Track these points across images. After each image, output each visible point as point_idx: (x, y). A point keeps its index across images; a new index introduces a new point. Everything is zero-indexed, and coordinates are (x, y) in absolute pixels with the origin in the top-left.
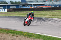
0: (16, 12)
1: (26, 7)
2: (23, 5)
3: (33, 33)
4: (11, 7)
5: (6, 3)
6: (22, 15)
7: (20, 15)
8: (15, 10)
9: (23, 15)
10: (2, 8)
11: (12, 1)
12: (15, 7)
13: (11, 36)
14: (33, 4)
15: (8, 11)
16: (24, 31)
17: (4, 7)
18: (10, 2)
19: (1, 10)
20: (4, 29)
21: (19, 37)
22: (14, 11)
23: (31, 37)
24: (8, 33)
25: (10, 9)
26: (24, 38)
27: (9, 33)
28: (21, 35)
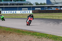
0: (41, 14)
1: (51, 8)
2: (48, 7)
3: (58, 36)
4: (36, 9)
7: (45, 17)
8: (40, 12)
9: (48, 17)
10: (27, 10)
11: (37, 3)
12: (40, 9)
13: (36, 38)
14: (59, 6)
16: (49, 34)
17: (29, 8)
18: (35, 3)
19: (26, 12)
20: (29, 31)
21: (44, 39)
23: (57, 39)
24: (33, 36)
25: (34, 10)
26: (49, 40)
27: (34, 36)
28: (46, 37)
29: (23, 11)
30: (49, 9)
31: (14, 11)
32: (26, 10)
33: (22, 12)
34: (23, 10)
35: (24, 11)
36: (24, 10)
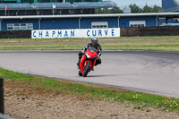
0: (147, 37)
1: (177, 22)
2: (168, 17)
4: (131, 23)
5: (116, 10)
6: (163, 48)
7: (157, 46)
8: (142, 32)
9: (166, 46)
10: (105, 26)
11: (135, 5)
12: (143, 23)
13: (130, 109)
15: (122, 35)
16: (169, 96)
17: (112, 22)
18: (131, 6)
19: (103, 33)
20: (111, 87)
21: (155, 112)
22: (141, 35)
24: (122, 102)
25: (127, 28)
26: (168, 115)
27: (125, 102)
28: (160, 106)
29: (94, 29)
30: (169, 24)
31: (69, 31)
32: (102, 27)
33: (90, 33)
34: (94, 27)
35: (97, 30)
36: (98, 27)
